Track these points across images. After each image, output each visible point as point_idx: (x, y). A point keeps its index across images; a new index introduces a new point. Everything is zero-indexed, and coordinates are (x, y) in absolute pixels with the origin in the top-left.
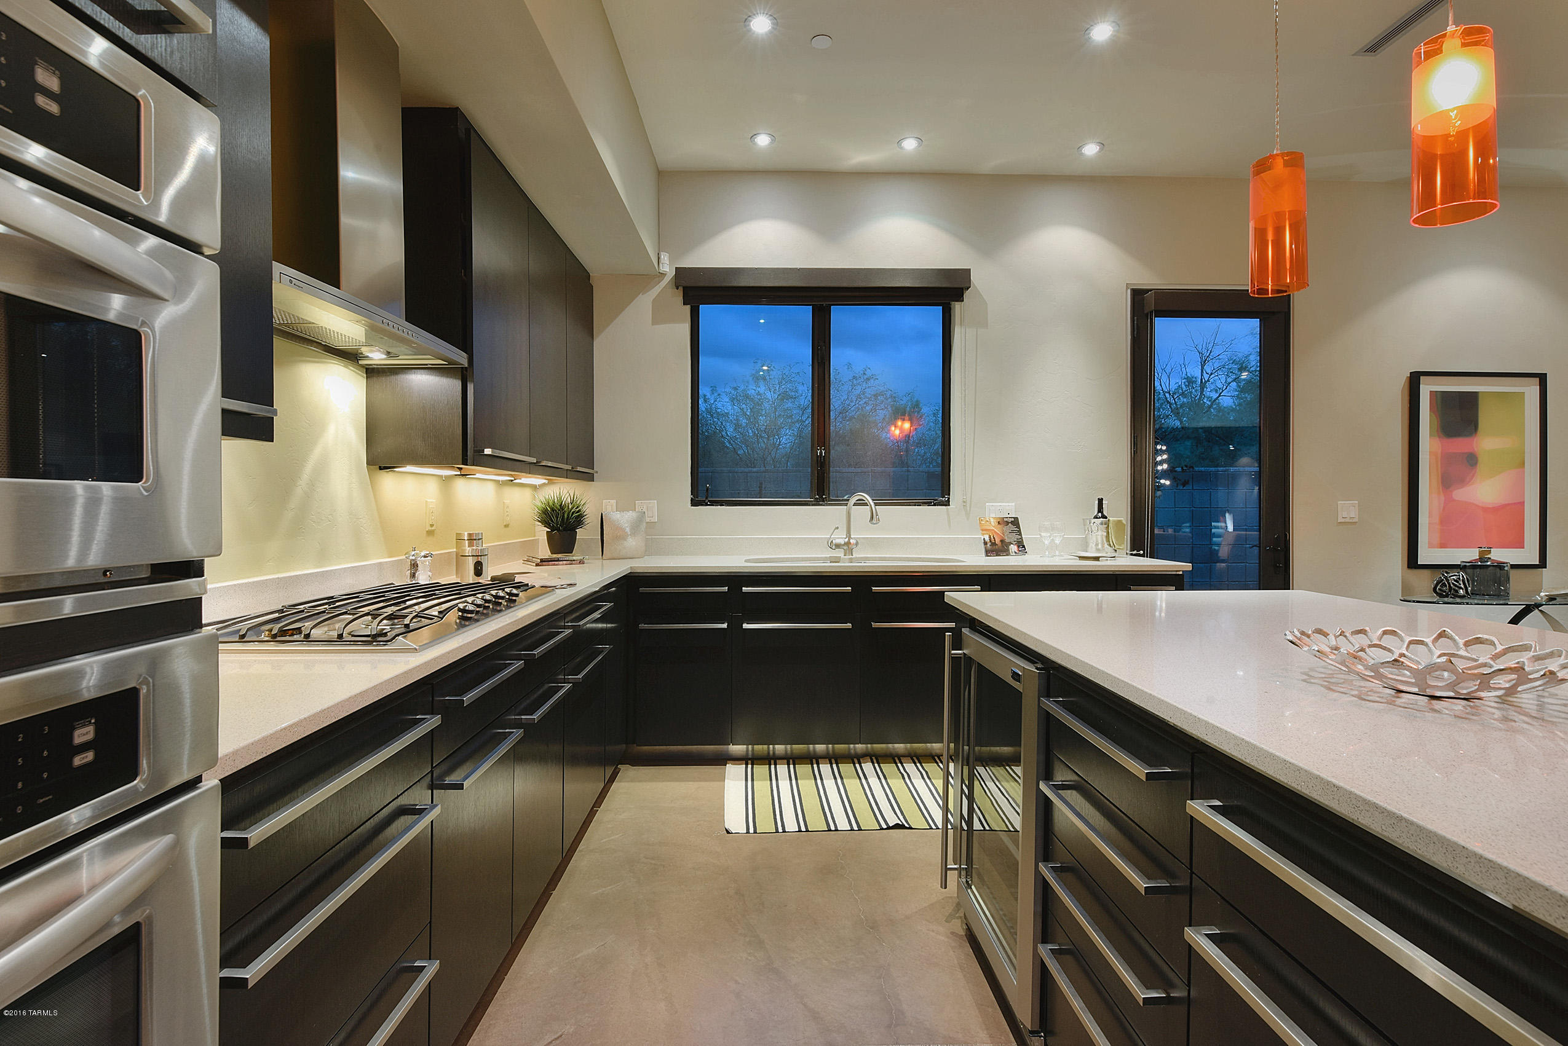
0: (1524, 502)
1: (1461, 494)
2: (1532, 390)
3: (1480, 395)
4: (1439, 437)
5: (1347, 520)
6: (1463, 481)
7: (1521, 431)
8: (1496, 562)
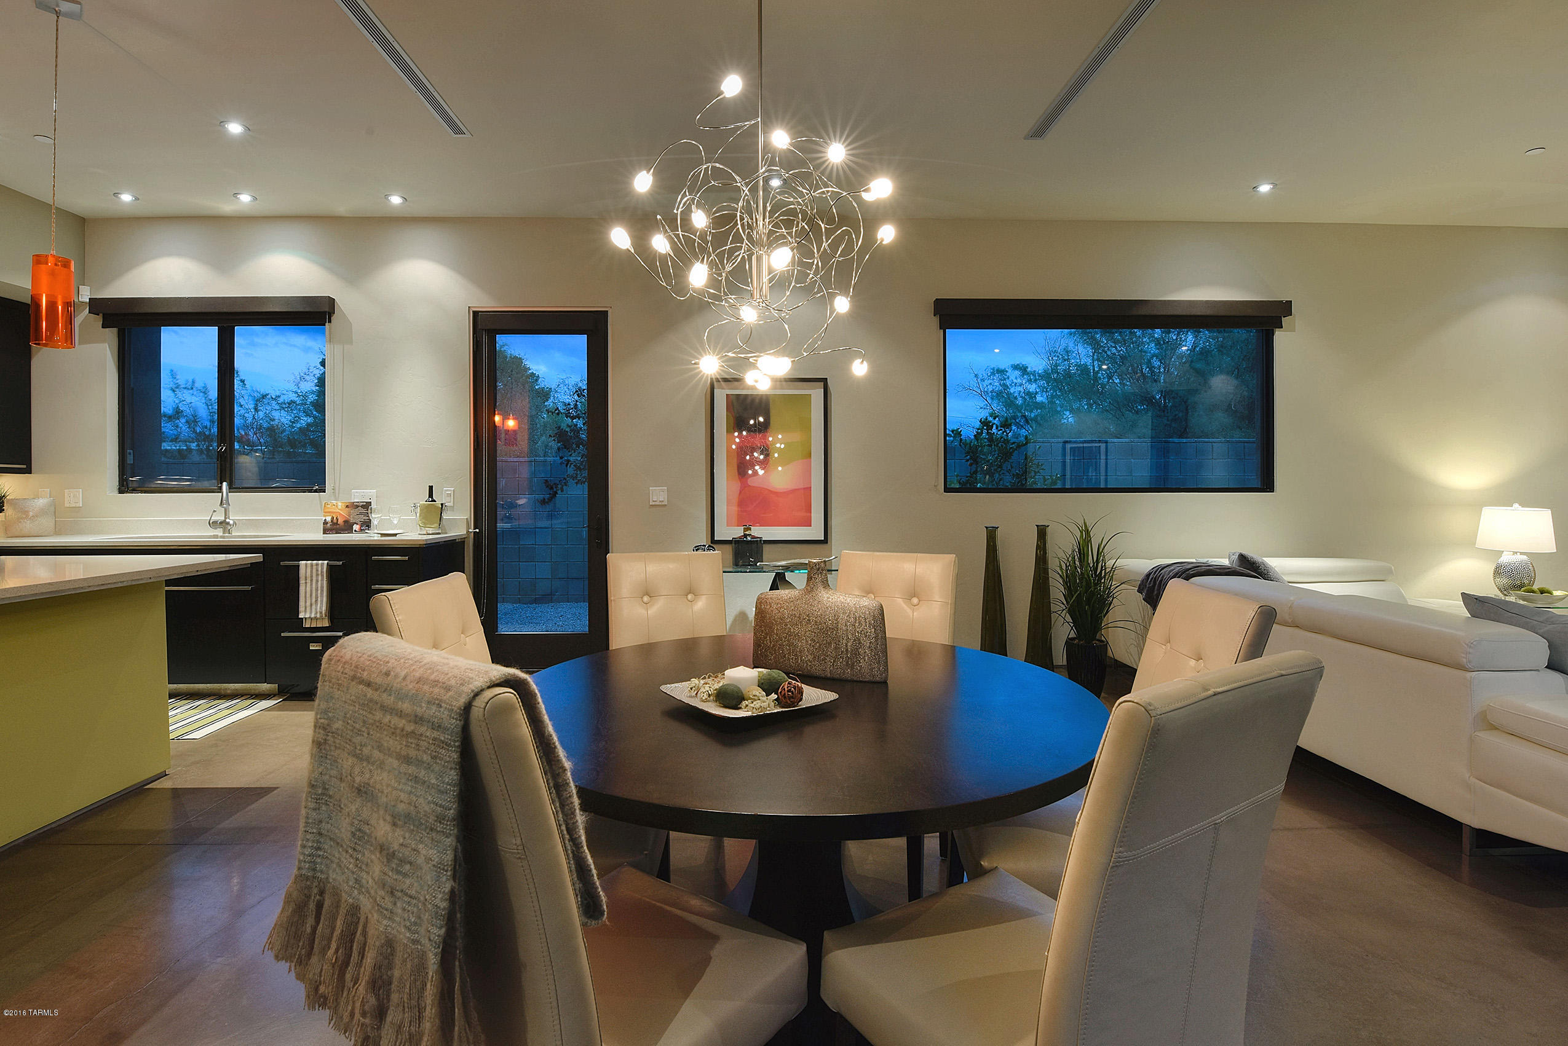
0: (811, 487)
2: (819, 393)
3: (771, 398)
4: (733, 430)
5: (658, 503)
7: (807, 428)
8: (754, 537)
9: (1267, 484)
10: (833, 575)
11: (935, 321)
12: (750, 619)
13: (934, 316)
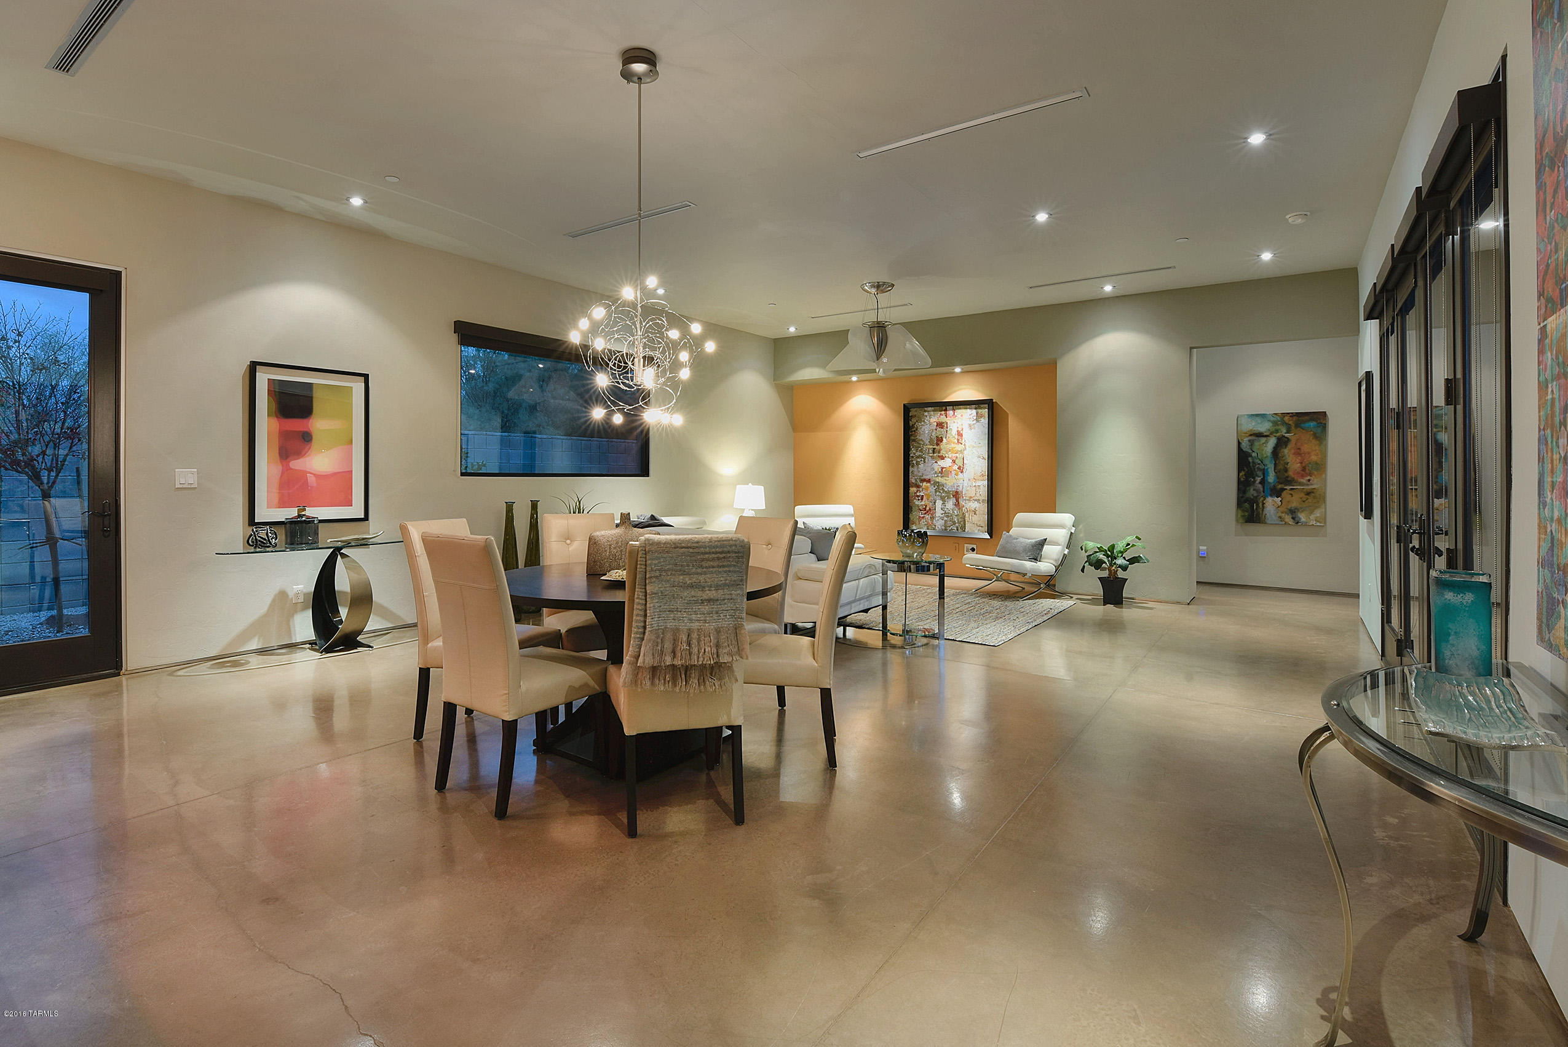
0: (352, 471)
1: (296, 464)
2: (358, 386)
3: (314, 386)
4: (277, 417)
5: (184, 486)
6: (299, 454)
7: (348, 417)
8: (308, 517)
9: (644, 471)
10: (370, 549)
11: (454, 338)
12: (290, 597)
13: (455, 333)
